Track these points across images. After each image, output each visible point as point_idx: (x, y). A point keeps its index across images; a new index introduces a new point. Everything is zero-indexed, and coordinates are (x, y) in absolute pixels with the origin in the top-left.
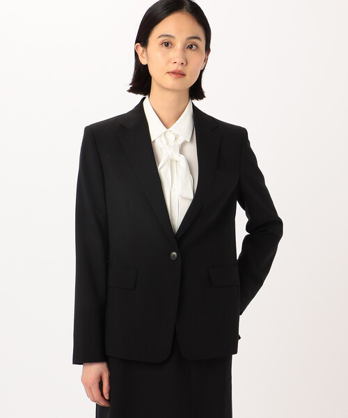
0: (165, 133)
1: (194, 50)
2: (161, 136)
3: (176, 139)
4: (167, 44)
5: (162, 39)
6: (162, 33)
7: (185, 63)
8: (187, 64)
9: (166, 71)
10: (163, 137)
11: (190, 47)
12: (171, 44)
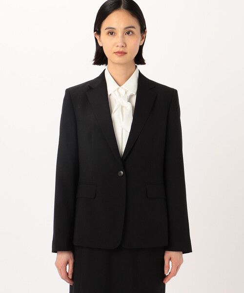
0: (118, 89)
1: (131, 35)
2: (115, 91)
3: (126, 93)
4: (112, 33)
5: (107, 31)
6: (107, 27)
7: (125, 45)
8: (126, 46)
9: (113, 52)
10: (116, 92)
11: (128, 33)
12: (115, 33)
